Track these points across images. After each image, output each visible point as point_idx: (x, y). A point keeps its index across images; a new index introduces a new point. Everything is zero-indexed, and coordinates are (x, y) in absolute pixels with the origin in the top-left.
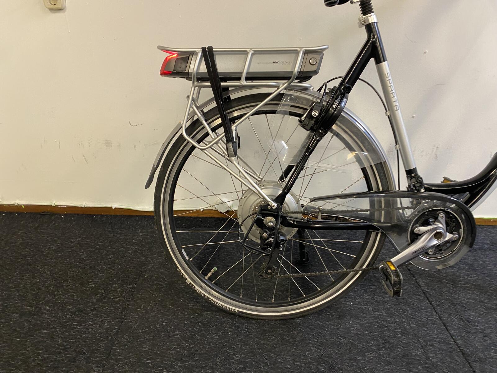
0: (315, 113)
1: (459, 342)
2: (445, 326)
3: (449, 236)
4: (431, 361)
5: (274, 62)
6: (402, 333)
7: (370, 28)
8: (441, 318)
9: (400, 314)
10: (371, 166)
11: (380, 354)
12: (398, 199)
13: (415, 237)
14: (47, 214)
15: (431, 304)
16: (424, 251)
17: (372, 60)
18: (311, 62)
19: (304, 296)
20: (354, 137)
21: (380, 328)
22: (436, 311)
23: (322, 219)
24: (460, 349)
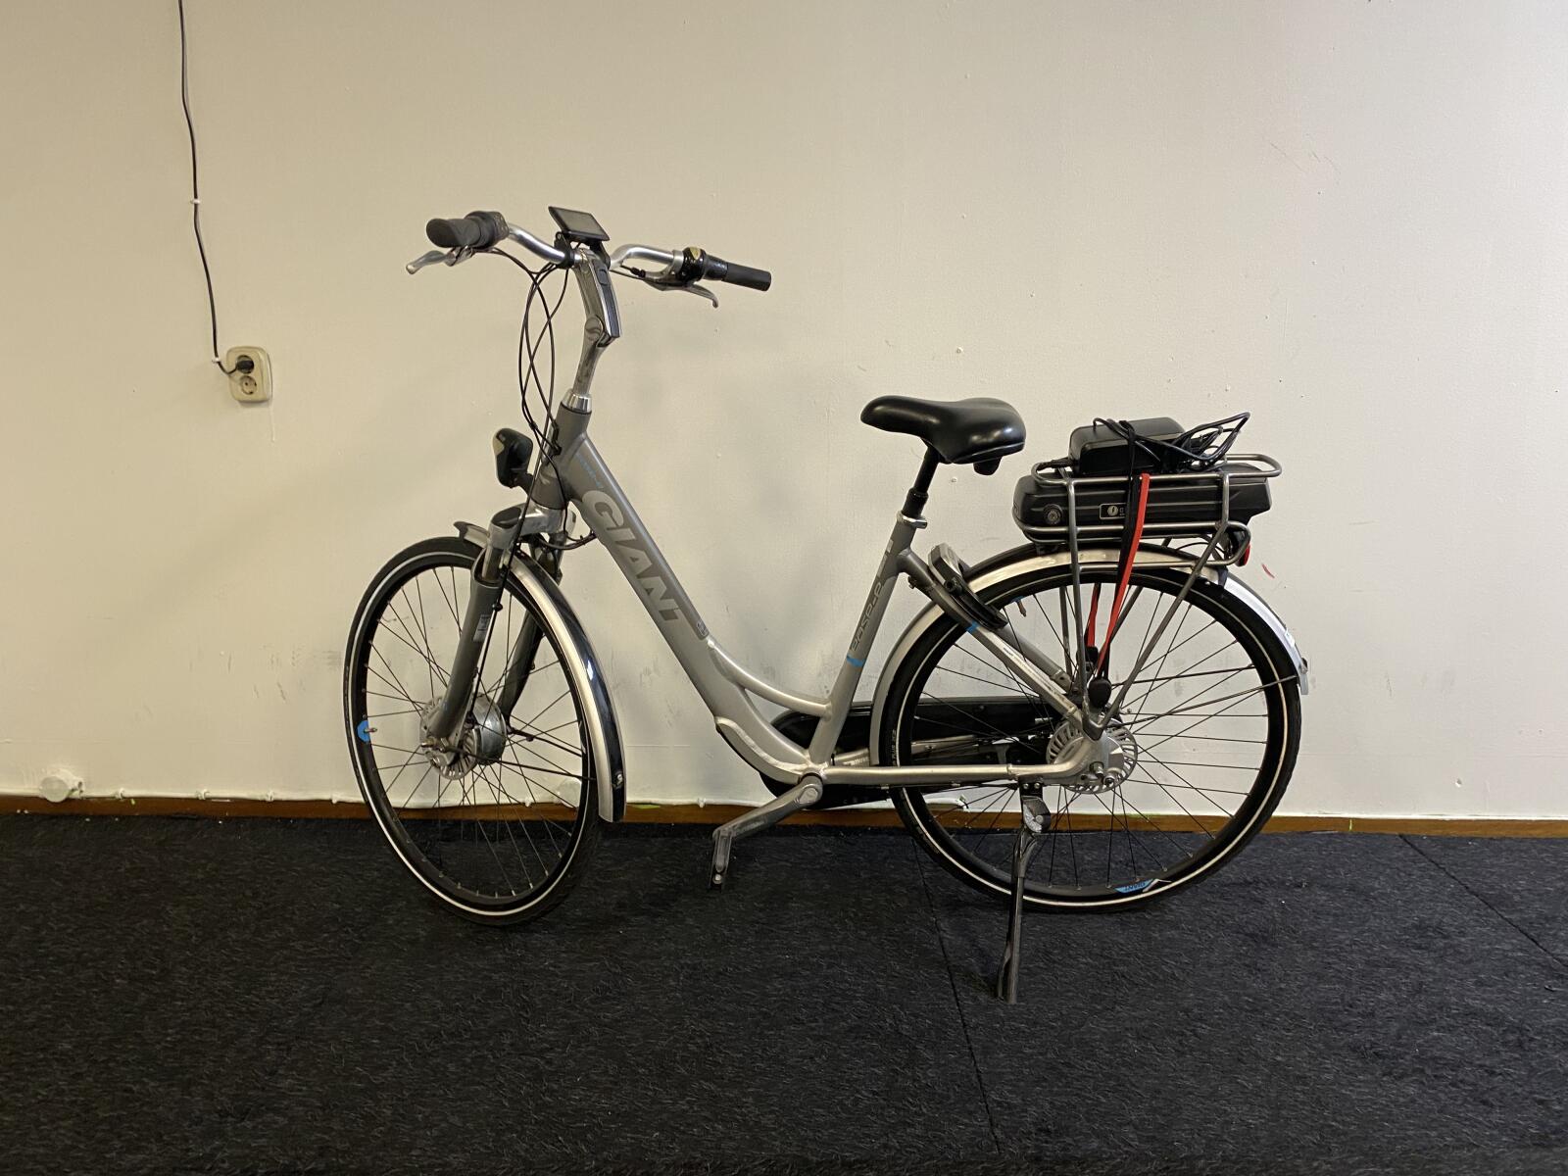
14: (184, 819)
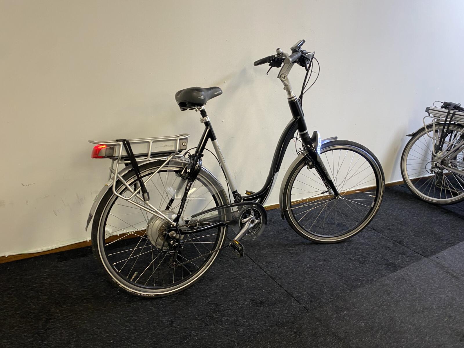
0: (189, 170)
1: (269, 274)
2: (260, 268)
3: (257, 221)
4: (260, 286)
5: (165, 146)
6: (243, 278)
7: (207, 124)
8: (258, 265)
9: (239, 269)
10: (217, 193)
11: (237, 291)
12: (231, 208)
13: (243, 225)
15: (252, 259)
16: (248, 231)
17: (210, 139)
18: (184, 144)
19: (191, 273)
20: (207, 179)
21: (233, 279)
22: (255, 263)
23: (199, 226)
24: (270, 277)
